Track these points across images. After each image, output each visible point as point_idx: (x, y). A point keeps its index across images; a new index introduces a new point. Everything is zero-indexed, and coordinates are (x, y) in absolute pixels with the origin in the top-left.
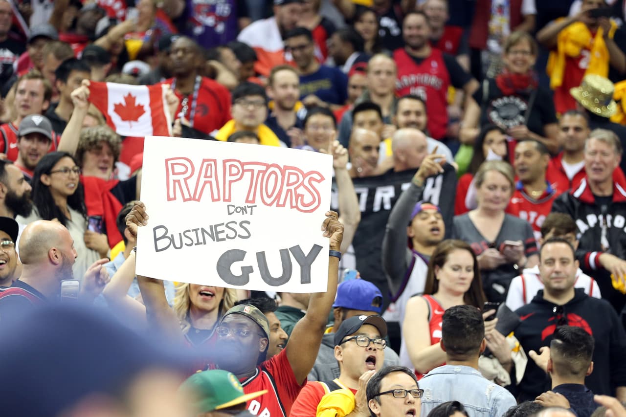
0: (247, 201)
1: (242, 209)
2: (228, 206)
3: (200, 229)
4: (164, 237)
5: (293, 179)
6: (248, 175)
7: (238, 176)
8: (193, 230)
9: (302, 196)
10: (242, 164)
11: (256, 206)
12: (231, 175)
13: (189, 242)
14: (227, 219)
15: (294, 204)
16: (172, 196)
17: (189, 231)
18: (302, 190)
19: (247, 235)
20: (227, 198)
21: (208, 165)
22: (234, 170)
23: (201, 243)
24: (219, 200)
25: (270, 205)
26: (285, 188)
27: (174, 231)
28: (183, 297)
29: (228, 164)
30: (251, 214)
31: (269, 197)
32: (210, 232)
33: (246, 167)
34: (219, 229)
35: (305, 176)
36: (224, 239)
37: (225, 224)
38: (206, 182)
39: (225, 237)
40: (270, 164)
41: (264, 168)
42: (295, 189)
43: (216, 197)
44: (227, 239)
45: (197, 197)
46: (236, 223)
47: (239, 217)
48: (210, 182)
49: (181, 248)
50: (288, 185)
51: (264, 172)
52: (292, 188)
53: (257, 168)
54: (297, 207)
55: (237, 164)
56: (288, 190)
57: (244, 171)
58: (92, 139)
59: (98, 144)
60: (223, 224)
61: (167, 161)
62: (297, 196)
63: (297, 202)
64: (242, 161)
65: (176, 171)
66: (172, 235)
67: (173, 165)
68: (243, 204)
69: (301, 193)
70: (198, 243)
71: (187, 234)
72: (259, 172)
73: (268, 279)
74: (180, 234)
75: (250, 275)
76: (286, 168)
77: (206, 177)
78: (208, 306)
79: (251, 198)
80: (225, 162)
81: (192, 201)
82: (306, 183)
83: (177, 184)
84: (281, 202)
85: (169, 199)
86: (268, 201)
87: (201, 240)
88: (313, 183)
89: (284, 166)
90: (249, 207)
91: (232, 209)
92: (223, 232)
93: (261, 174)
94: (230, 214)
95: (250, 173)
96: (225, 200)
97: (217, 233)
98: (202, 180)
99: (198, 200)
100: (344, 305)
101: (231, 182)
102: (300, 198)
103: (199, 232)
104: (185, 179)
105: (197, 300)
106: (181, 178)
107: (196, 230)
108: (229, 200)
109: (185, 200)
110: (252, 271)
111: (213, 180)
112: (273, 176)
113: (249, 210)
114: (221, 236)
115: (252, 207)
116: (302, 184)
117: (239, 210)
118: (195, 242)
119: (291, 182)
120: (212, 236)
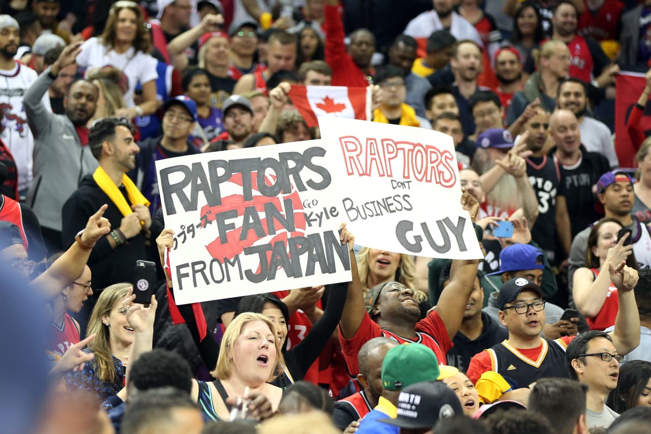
0: (404, 177)
1: (402, 183)
2: (392, 181)
3: (376, 202)
4: (351, 208)
5: (434, 157)
6: (401, 153)
7: (394, 155)
8: (371, 203)
9: (443, 172)
10: (396, 143)
11: (411, 181)
12: (389, 153)
13: (371, 214)
14: (393, 193)
15: (438, 180)
16: (350, 171)
17: (368, 203)
18: (441, 168)
19: (410, 208)
20: (389, 174)
21: (371, 143)
22: (391, 149)
23: (379, 215)
24: (383, 175)
25: (421, 180)
26: (430, 165)
27: (358, 203)
28: (363, 264)
29: (385, 143)
30: (409, 188)
31: (419, 173)
32: (384, 206)
33: (399, 146)
34: (390, 201)
35: (442, 154)
36: (394, 211)
37: (392, 197)
38: (372, 159)
39: (395, 209)
40: (416, 143)
41: (411, 147)
42: (437, 166)
43: (382, 173)
44: (396, 211)
45: (368, 173)
46: (400, 196)
47: (401, 191)
48: (375, 159)
49: (366, 218)
50: (432, 162)
51: (412, 151)
52: (435, 165)
53: (408, 147)
54: (440, 183)
55: (391, 142)
56: (433, 167)
57: (398, 149)
58: (289, 120)
59: (294, 124)
60: (390, 197)
61: (340, 139)
62: (440, 172)
63: (440, 178)
64: (395, 141)
65: (349, 148)
66: (357, 207)
67: (345, 142)
68: (402, 180)
69: (442, 170)
70: (377, 215)
71: (367, 205)
72: (409, 150)
73: (435, 247)
74: (362, 206)
75: (421, 243)
76: (428, 147)
77: (371, 154)
78: (385, 273)
79: (406, 175)
80: (383, 141)
81: (365, 176)
82: (444, 161)
83: (352, 160)
84: (429, 179)
85: (349, 174)
86: (420, 177)
87: (379, 212)
88: (448, 160)
89: (426, 146)
90: (407, 182)
91: (395, 184)
92: (392, 204)
93: (410, 153)
94: (394, 188)
95: (402, 151)
96: (388, 176)
97: (389, 205)
98: (369, 157)
99: (369, 175)
100: (510, 268)
101: (390, 159)
102: (441, 174)
103: (376, 204)
104: (357, 156)
105: (375, 268)
106: (354, 154)
107: (373, 202)
108: (391, 176)
109: (360, 175)
110: (422, 240)
111: (376, 156)
112: (419, 154)
113: (406, 184)
114: (392, 208)
115: (408, 182)
116: (441, 162)
117: (400, 184)
118: (375, 213)
119: (433, 160)
120: (385, 208)
